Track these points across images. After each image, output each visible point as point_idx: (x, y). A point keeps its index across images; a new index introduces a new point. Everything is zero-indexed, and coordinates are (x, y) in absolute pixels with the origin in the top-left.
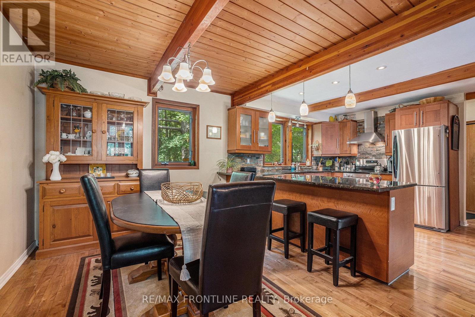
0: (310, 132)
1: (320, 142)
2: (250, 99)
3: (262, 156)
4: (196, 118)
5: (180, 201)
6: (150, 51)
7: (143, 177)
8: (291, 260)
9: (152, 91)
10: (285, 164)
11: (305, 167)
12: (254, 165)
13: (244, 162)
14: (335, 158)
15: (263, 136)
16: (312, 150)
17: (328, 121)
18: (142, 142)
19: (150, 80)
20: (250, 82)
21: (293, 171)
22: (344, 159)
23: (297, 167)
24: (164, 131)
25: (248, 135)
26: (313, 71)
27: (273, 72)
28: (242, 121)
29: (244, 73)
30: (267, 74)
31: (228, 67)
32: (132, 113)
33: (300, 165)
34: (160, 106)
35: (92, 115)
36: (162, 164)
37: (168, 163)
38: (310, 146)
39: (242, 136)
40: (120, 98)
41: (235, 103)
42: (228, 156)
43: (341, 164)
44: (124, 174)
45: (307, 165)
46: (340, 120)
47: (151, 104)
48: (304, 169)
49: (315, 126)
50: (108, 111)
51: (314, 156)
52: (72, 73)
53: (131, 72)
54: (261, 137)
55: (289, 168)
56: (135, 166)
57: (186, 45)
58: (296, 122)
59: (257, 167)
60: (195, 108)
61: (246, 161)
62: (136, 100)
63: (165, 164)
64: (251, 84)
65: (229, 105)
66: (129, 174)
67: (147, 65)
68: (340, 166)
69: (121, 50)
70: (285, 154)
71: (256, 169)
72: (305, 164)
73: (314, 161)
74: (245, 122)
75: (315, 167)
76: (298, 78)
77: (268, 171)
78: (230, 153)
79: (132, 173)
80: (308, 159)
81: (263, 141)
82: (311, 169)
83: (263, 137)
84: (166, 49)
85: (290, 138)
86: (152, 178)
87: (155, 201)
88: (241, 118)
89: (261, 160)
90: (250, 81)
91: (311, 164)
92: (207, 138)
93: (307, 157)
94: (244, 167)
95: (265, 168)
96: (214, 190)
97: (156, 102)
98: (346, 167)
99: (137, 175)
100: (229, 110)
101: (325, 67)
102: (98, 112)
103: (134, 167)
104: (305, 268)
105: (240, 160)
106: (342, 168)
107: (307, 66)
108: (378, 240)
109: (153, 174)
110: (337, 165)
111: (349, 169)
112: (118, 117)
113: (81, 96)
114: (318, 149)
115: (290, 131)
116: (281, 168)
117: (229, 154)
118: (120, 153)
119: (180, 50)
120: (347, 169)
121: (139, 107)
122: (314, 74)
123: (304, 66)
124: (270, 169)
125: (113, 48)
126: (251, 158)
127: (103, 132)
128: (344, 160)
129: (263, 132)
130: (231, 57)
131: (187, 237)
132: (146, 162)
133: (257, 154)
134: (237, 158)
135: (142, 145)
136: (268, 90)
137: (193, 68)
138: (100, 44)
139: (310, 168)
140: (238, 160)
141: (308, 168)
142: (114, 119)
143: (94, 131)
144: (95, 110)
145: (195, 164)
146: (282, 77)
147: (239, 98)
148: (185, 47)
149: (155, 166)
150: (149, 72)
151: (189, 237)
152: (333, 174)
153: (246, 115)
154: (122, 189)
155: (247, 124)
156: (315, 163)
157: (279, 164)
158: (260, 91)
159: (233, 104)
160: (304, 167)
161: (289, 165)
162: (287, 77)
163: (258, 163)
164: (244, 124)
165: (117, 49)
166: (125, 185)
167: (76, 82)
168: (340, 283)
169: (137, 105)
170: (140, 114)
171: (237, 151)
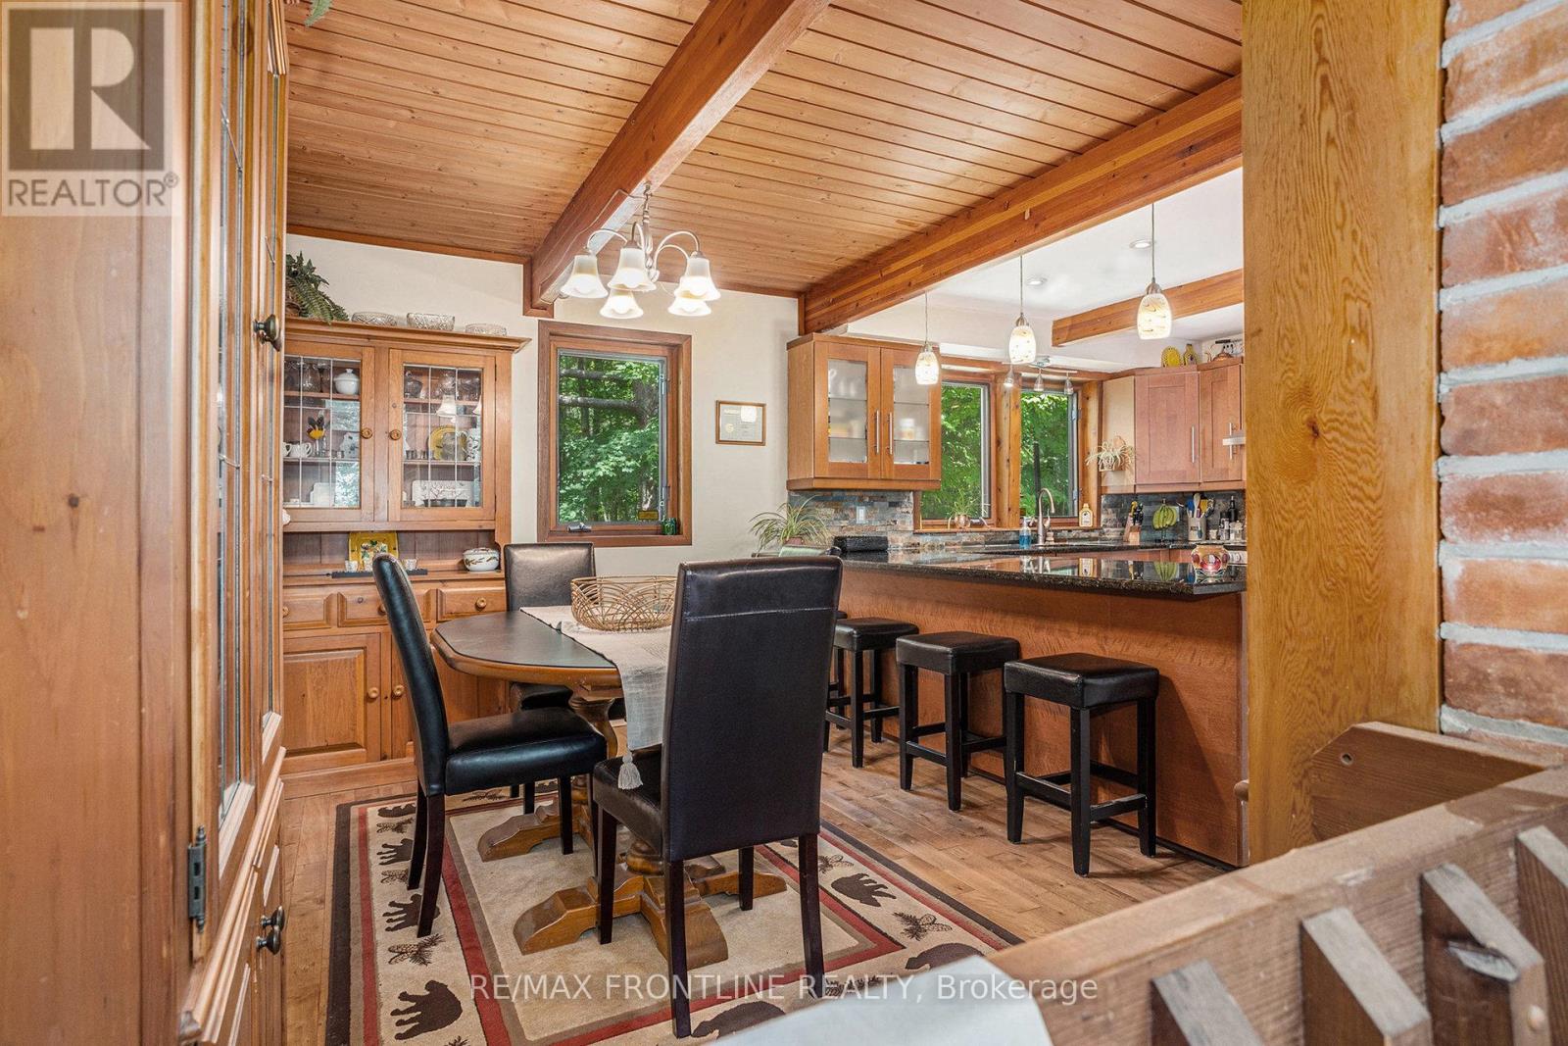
0: (1093, 406)
1: (1130, 443)
2: (860, 310)
3: (912, 498)
4: (681, 378)
5: (624, 624)
6: (533, 190)
7: (515, 567)
8: (967, 815)
9: (539, 301)
10: (999, 522)
11: (1074, 533)
12: (880, 529)
13: (846, 518)
14: (1188, 498)
15: (909, 429)
16: (1099, 474)
17: (1159, 365)
18: (509, 462)
19: (532, 265)
20: (856, 256)
21: (1026, 547)
22: (1220, 502)
23: (1040, 532)
24: (575, 412)
25: (857, 428)
26: (1043, 224)
27: (923, 225)
28: (836, 382)
29: (832, 232)
30: (907, 230)
31: (776, 219)
32: (478, 374)
33: (1051, 524)
34: (564, 345)
35: (360, 384)
36: (570, 531)
37: (590, 528)
38: (1092, 459)
39: (835, 432)
40: (442, 331)
41: (810, 324)
42: (790, 498)
43: (1210, 518)
44: (453, 562)
45: (1083, 525)
46: (1205, 360)
47: (534, 344)
48: (1070, 540)
49: (1109, 385)
50: (406, 369)
51: (1109, 492)
52: (305, 264)
53: (472, 244)
54: (901, 434)
55: (1013, 537)
56: (487, 538)
57: (639, 189)
58: (1036, 375)
59: (890, 536)
60: (678, 347)
61: (851, 515)
62: (491, 333)
63: (582, 531)
64: (860, 261)
65: (793, 331)
66: (468, 562)
67: (523, 225)
68: (1208, 527)
69: (449, 190)
70: (999, 490)
71: (885, 540)
72: (1075, 521)
73: (1110, 510)
74: (848, 381)
75: (1112, 534)
76: (1001, 243)
77: (932, 547)
78: (796, 491)
79: (477, 557)
80: (1086, 505)
81: (911, 447)
82: (1096, 539)
83: (910, 434)
84: (581, 183)
85: (1014, 431)
86: (541, 570)
87: (555, 626)
88: (832, 374)
89: (904, 510)
90: (857, 252)
91: (1099, 521)
92: (719, 441)
93: (1083, 496)
94: (847, 534)
95: (921, 540)
96: (689, 573)
97: (551, 334)
98: (1226, 528)
99: (494, 563)
100: (790, 346)
101: (1077, 211)
102: (376, 373)
103: (483, 539)
104: (1002, 832)
105: (830, 511)
106: (1213, 533)
107: (1025, 207)
108: (1215, 742)
109: (546, 559)
110: (1196, 521)
111: (1236, 536)
112: (434, 386)
113: (330, 330)
114: (1120, 467)
115: (1012, 405)
116: (980, 537)
117: (793, 494)
118: (441, 497)
119: (620, 199)
120: (1232, 536)
121: (500, 354)
122: (1047, 232)
123: (1016, 207)
124: (941, 540)
125: (427, 187)
126: (870, 504)
127: (393, 436)
128: (1222, 505)
129: (908, 416)
130: (781, 192)
131: (634, 691)
132: (523, 524)
133: (890, 491)
134: (822, 504)
135: (508, 472)
136: (913, 283)
137: (658, 251)
138: (391, 181)
139: (1093, 534)
140: (826, 512)
141: (1086, 535)
142: (422, 394)
143: (365, 434)
144: (367, 371)
145: (677, 529)
146: (952, 240)
147: (823, 306)
148: (634, 192)
149: (550, 536)
150: (526, 242)
151: (640, 690)
152: (1173, 554)
153: (850, 361)
154: (451, 606)
155: (853, 393)
156: (1113, 516)
157: (973, 525)
158: (888, 284)
159: (806, 328)
160: (1070, 531)
161: (1010, 524)
162: (970, 238)
163: (895, 522)
164: (842, 390)
165: (437, 189)
166: (458, 594)
167: (317, 286)
168: (1094, 867)
169: (494, 347)
170: (503, 375)
171: (817, 484)
